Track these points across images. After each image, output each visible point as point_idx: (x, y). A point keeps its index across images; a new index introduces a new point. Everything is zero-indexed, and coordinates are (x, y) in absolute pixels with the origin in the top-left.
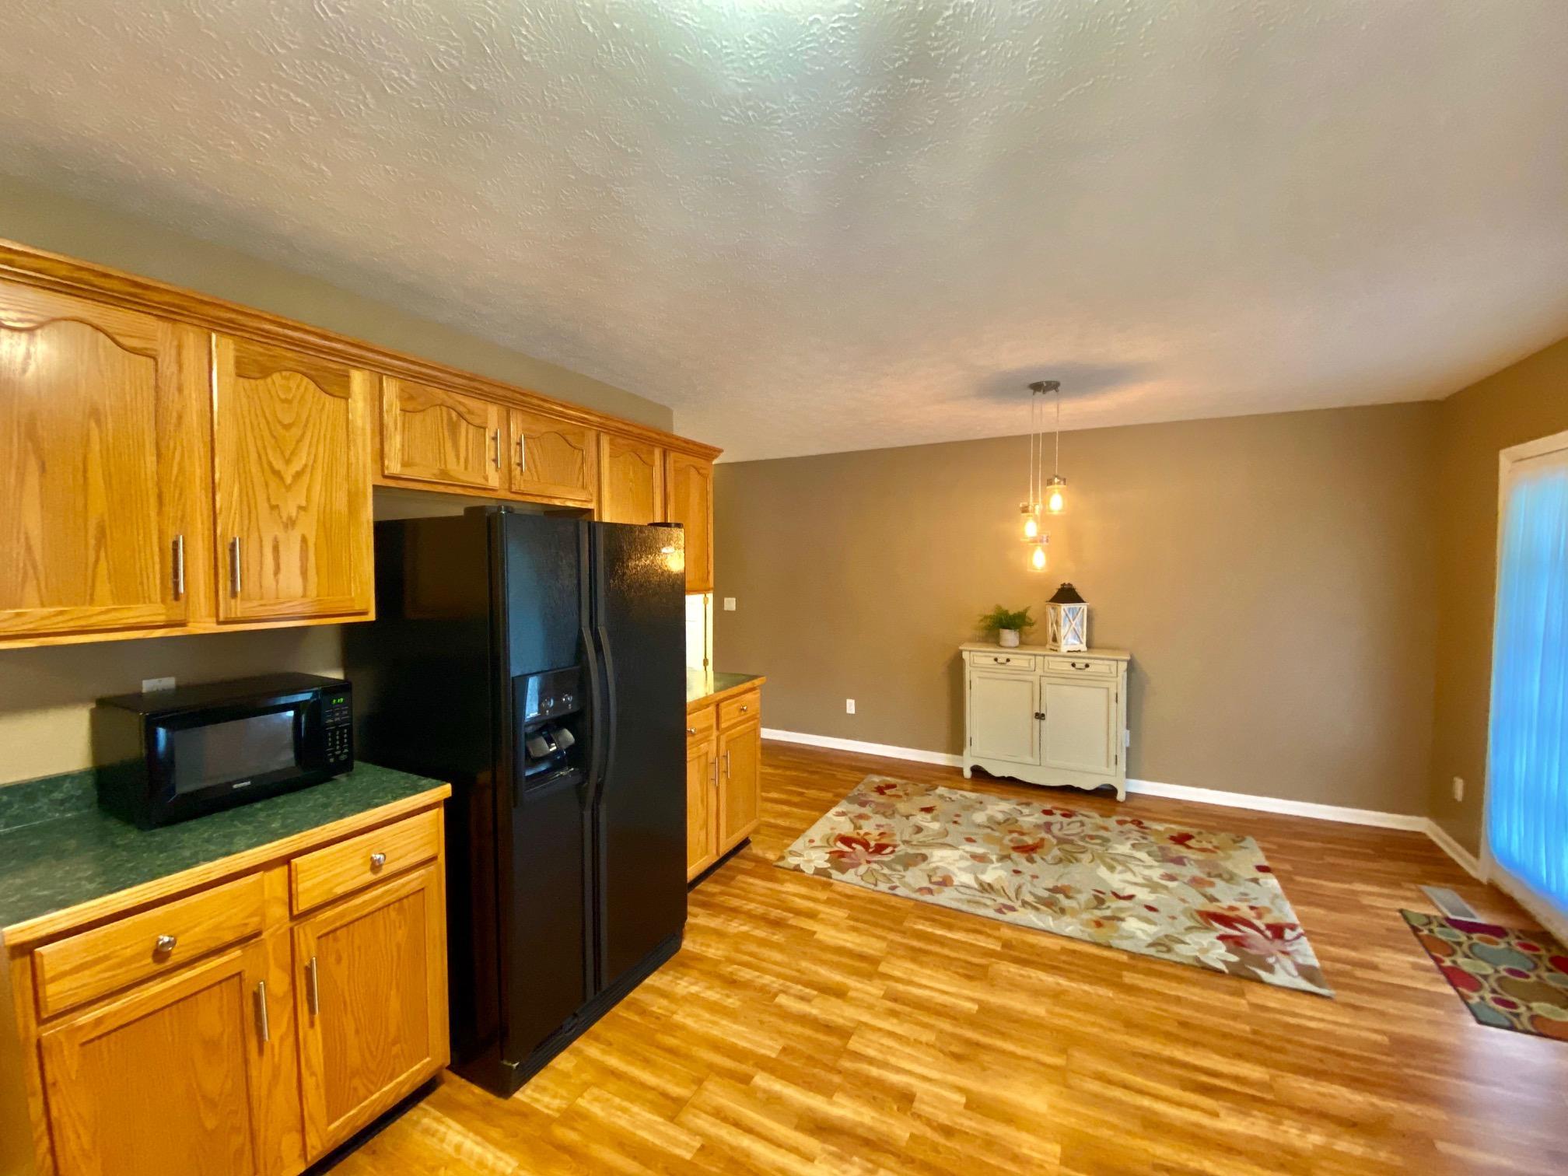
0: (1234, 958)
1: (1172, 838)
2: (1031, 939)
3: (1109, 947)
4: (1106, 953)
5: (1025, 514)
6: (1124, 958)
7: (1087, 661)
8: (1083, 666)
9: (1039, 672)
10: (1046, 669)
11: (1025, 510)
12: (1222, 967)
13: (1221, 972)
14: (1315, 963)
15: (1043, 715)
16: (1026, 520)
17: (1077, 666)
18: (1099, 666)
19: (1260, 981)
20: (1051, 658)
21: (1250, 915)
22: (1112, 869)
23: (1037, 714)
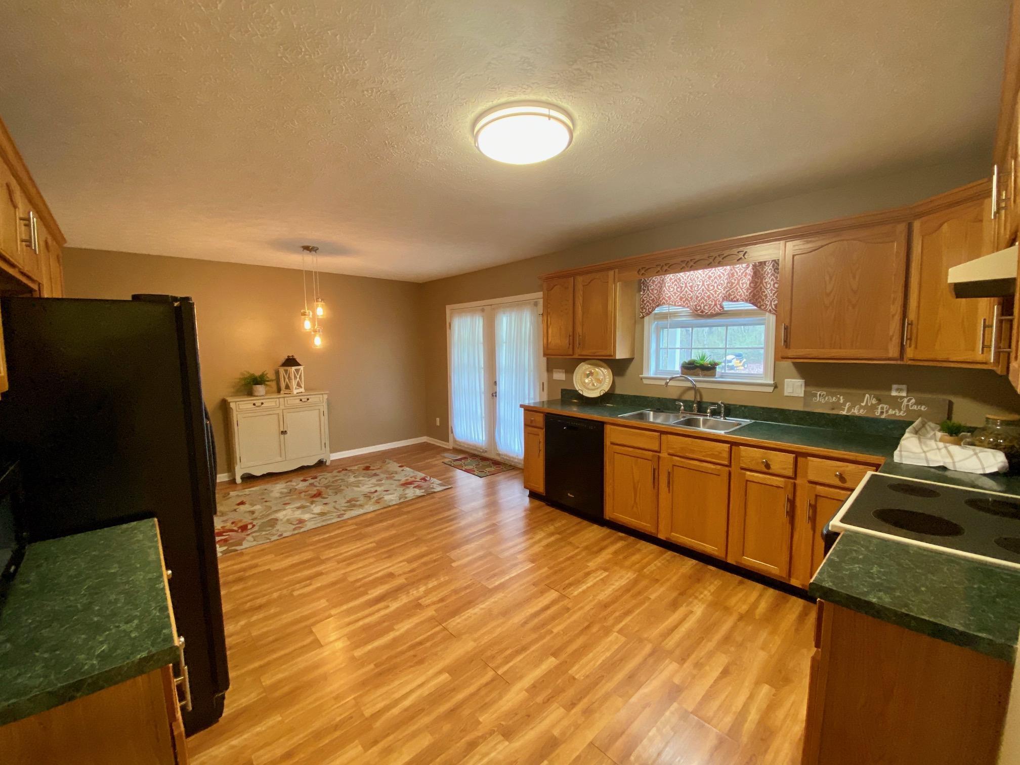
0: (423, 491)
1: (364, 469)
2: (364, 517)
3: (390, 506)
4: (390, 509)
5: (303, 317)
6: (397, 507)
7: (308, 397)
8: (306, 400)
9: (282, 407)
10: (286, 405)
11: (304, 314)
12: (423, 494)
13: (424, 496)
14: (440, 482)
15: (286, 431)
16: (305, 320)
17: (303, 400)
18: (313, 399)
19: (435, 492)
20: (288, 398)
21: (413, 479)
22: (358, 487)
23: (282, 432)
